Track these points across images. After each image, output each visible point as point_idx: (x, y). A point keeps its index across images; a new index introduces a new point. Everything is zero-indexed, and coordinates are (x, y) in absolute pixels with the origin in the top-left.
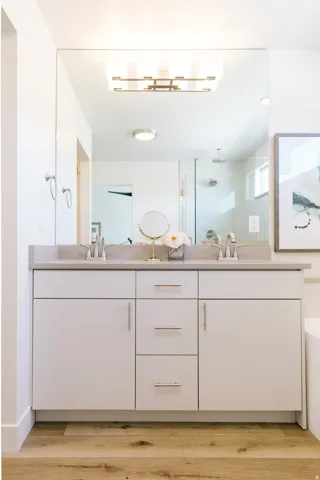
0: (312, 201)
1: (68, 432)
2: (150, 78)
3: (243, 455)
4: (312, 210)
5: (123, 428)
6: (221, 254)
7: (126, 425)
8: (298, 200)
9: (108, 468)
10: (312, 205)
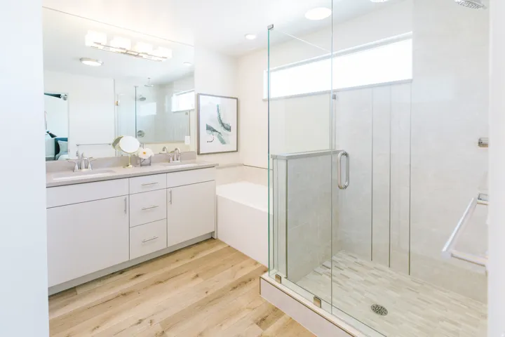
0: (215, 128)
1: (80, 291)
2: (125, 49)
3: (193, 259)
4: (215, 133)
5: (121, 273)
6: (171, 159)
7: (121, 272)
8: (209, 128)
9: (124, 295)
10: (214, 131)
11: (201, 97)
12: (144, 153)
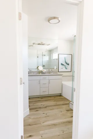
1: (31, 99)
4: (64, 66)
5: (38, 97)
6: (51, 73)
8: (62, 64)
11: (59, 55)
12: (44, 70)
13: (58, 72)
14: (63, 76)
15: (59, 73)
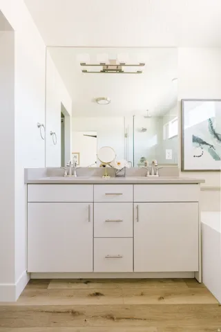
0: (204, 140)
1: (51, 286)
2: (104, 64)
3: (162, 302)
4: (204, 146)
5: (86, 283)
6: (148, 173)
7: (88, 281)
8: (195, 140)
9: (74, 313)
10: (204, 143)
11: (185, 103)
12: (119, 163)
13: (182, 170)
14: (203, 189)
15: (183, 176)
